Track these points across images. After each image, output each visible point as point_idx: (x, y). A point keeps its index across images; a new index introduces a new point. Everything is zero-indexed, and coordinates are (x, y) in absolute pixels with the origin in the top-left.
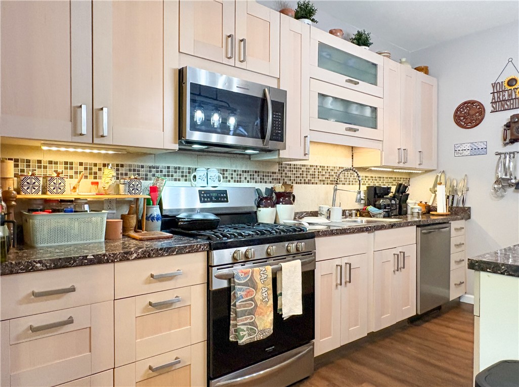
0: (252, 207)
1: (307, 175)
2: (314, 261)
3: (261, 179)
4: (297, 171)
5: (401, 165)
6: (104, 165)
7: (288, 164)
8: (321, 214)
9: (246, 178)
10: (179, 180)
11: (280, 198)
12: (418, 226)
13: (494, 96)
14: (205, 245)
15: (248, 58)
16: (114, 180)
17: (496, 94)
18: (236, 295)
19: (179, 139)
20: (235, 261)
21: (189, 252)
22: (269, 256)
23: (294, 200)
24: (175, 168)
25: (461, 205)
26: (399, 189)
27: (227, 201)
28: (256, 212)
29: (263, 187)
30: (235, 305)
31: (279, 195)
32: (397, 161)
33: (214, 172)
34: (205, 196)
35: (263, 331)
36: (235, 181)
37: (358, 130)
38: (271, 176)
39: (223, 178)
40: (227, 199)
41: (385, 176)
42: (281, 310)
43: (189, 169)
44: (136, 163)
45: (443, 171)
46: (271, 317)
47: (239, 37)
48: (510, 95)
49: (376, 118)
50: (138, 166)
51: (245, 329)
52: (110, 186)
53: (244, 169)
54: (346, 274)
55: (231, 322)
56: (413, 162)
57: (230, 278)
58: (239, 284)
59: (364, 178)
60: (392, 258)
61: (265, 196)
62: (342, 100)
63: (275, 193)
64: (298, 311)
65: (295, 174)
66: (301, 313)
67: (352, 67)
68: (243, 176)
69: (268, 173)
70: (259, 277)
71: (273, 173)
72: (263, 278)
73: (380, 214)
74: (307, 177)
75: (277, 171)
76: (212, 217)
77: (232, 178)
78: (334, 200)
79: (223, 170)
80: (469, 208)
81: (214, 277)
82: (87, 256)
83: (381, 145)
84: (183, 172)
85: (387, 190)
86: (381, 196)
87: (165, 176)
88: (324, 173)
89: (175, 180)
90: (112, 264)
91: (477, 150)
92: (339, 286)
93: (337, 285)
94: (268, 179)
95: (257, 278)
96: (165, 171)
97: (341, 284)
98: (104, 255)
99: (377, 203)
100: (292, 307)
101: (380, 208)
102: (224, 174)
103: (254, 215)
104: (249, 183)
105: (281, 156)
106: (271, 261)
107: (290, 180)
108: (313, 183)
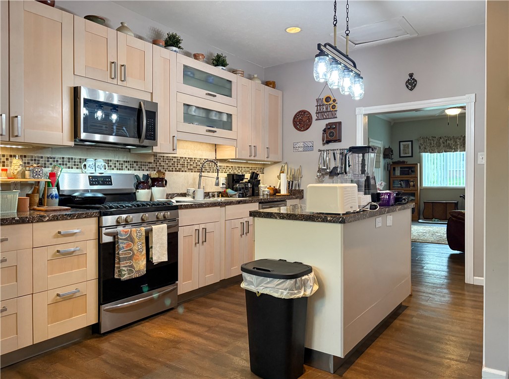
0: (131, 189)
1: (177, 164)
2: (177, 226)
3: (139, 167)
4: (169, 162)
5: (252, 158)
6: (11, 156)
7: (162, 156)
8: (189, 195)
9: (126, 167)
10: (72, 168)
11: (155, 182)
12: (260, 203)
13: (317, 108)
14: (96, 212)
15: (127, 78)
16: (21, 168)
17: (319, 107)
18: (119, 247)
19: (75, 138)
20: (118, 224)
21: (85, 217)
22: (143, 221)
23: (166, 184)
24: (69, 159)
25: (297, 189)
26: (253, 175)
27: (111, 184)
28: (135, 193)
29: (141, 174)
30: (118, 254)
31: (154, 180)
32: (249, 155)
33: (101, 162)
34: (94, 180)
35: (139, 271)
36: (117, 169)
37: (216, 132)
38: (147, 165)
39: (108, 166)
40: (111, 183)
41: (243, 166)
42: (152, 258)
43: (80, 159)
44: (36, 155)
45: (286, 163)
46: (145, 262)
47: (120, 63)
48: (327, 109)
49: (231, 122)
50: (39, 157)
51: (126, 270)
52: (18, 172)
53: (125, 160)
54: (202, 236)
55: (116, 265)
56: (262, 156)
57: (114, 236)
58: (121, 239)
59: (226, 167)
60: (239, 226)
61: (142, 180)
62: (203, 109)
63: (151, 179)
64: (165, 258)
65: (167, 164)
66: (167, 260)
67: (211, 83)
68: (124, 164)
69: (145, 163)
70: (136, 234)
71: (149, 163)
72: (138, 235)
73: (235, 195)
74: (178, 167)
75: (153, 161)
76: (100, 195)
77: (115, 167)
78: (199, 184)
79: (108, 160)
80: (303, 190)
81: (103, 234)
82: (15, 218)
83: (236, 143)
84: (75, 162)
85: (242, 177)
86: (238, 182)
87: (60, 164)
88: (192, 163)
89: (69, 168)
90: (32, 224)
91: (307, 148)
92: (198, 245)
93: (196, 244)
94: (145, 168)
95: (134, 235)
96: (60, 161)
97: (198, 243)
98: (26, 218)
99: (235, 187)
100: (160, 255)
101: (235, 191)
102: (108, 164)
103: (134, 195)
104: (129, 171)
105: (154, 151)
106: (145, 225)
107: (164, 168)
108: (183, 171)
